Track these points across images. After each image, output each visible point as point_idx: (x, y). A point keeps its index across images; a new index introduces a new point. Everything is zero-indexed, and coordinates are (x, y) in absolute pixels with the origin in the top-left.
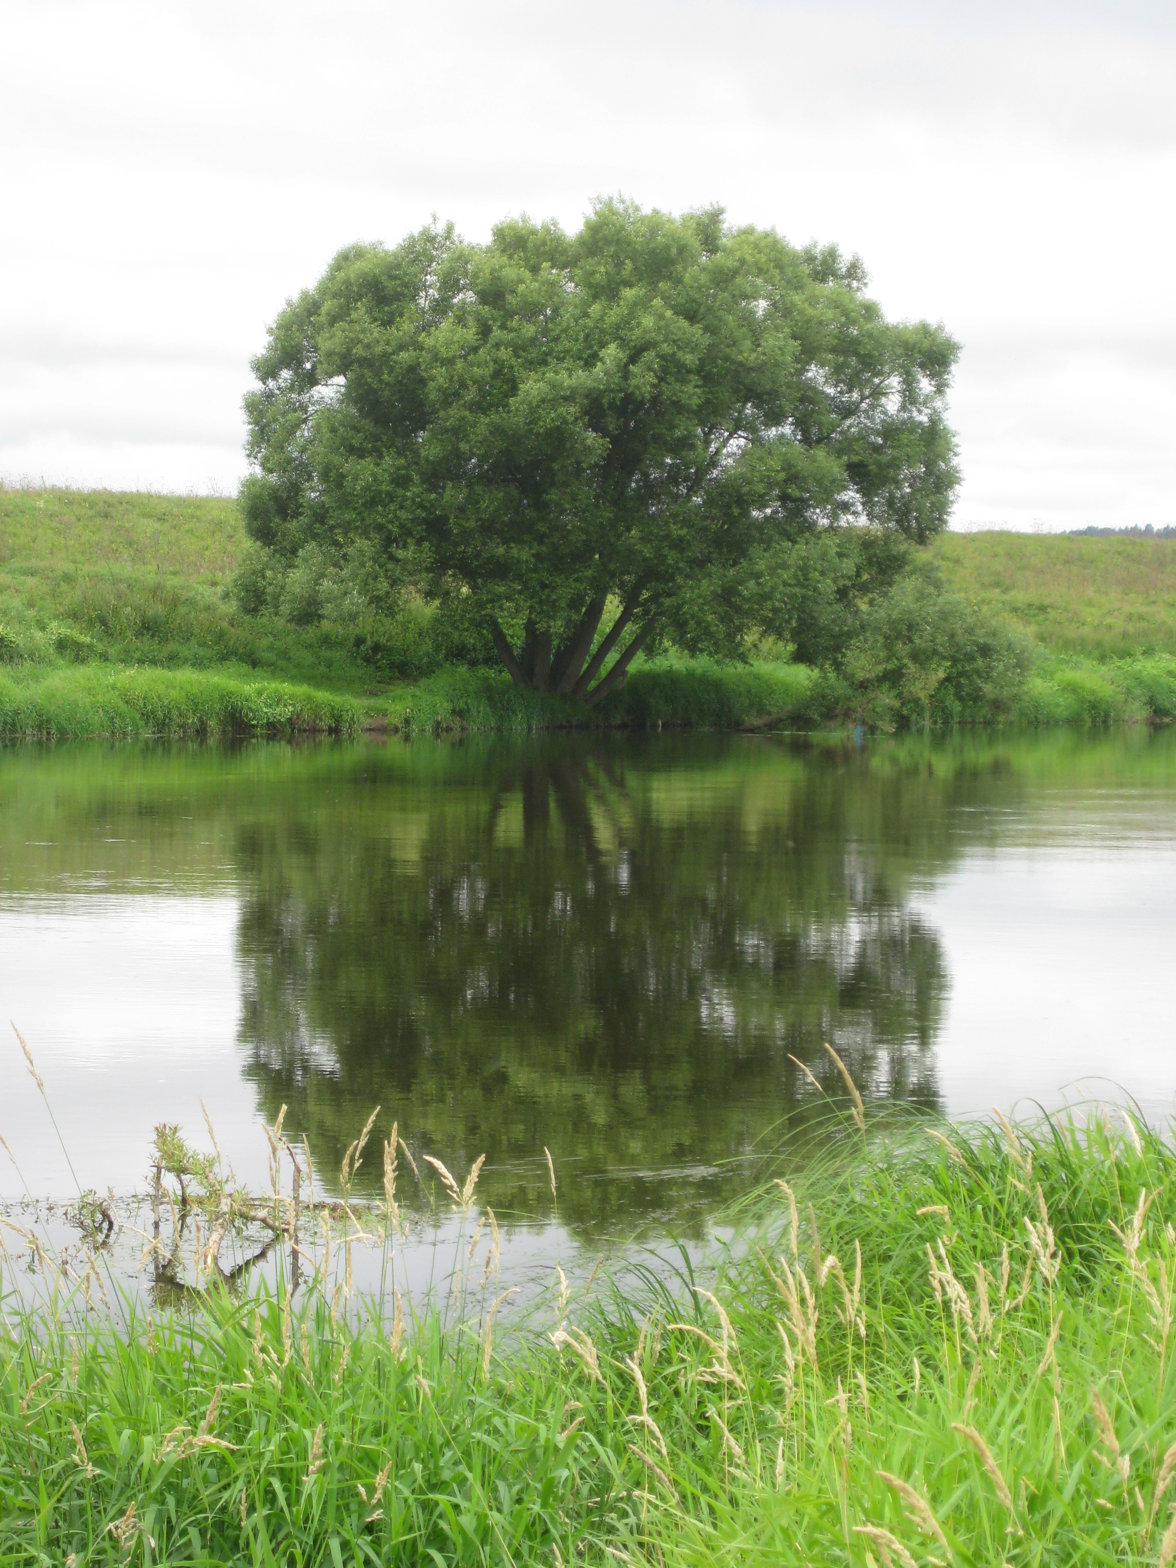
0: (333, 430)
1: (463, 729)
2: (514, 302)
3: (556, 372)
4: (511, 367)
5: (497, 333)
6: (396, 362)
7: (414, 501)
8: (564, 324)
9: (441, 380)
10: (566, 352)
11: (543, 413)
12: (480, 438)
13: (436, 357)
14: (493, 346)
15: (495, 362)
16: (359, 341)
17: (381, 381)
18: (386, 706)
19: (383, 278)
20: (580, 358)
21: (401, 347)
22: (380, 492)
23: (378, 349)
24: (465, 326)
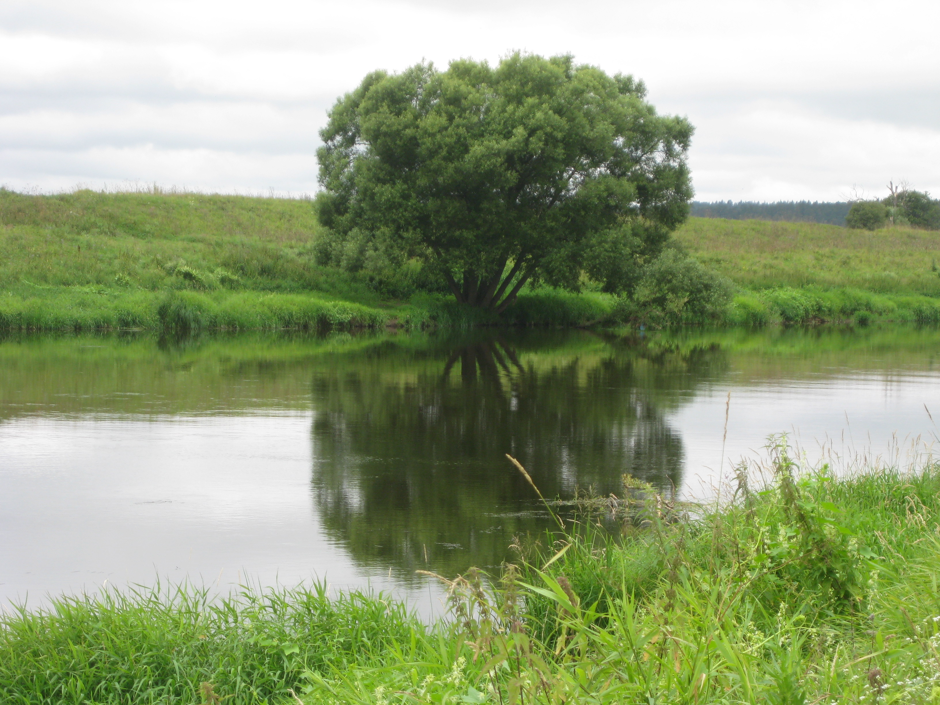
0: (369, 169)
1: (436, 326)
2: (466, 104)
3: (489, 141)
4: (465, 138)
5: (457, 120)
6: (404, 134)
7: (412, 207)
8: (493, 116)
9: (429, 144)
10: (494, 130)
11: (483, 162)
12: (449, 175)
13: (426, 132)
14: (455, 126)
15: (456, 134)
16: (384, 123)
17: (395, 144)
18: (396, 314)
19: (396, 90)
20: (501, 133)
21: (406, 127)
22: (394, 202)
23: (394, 128)
24: (440, 116)
